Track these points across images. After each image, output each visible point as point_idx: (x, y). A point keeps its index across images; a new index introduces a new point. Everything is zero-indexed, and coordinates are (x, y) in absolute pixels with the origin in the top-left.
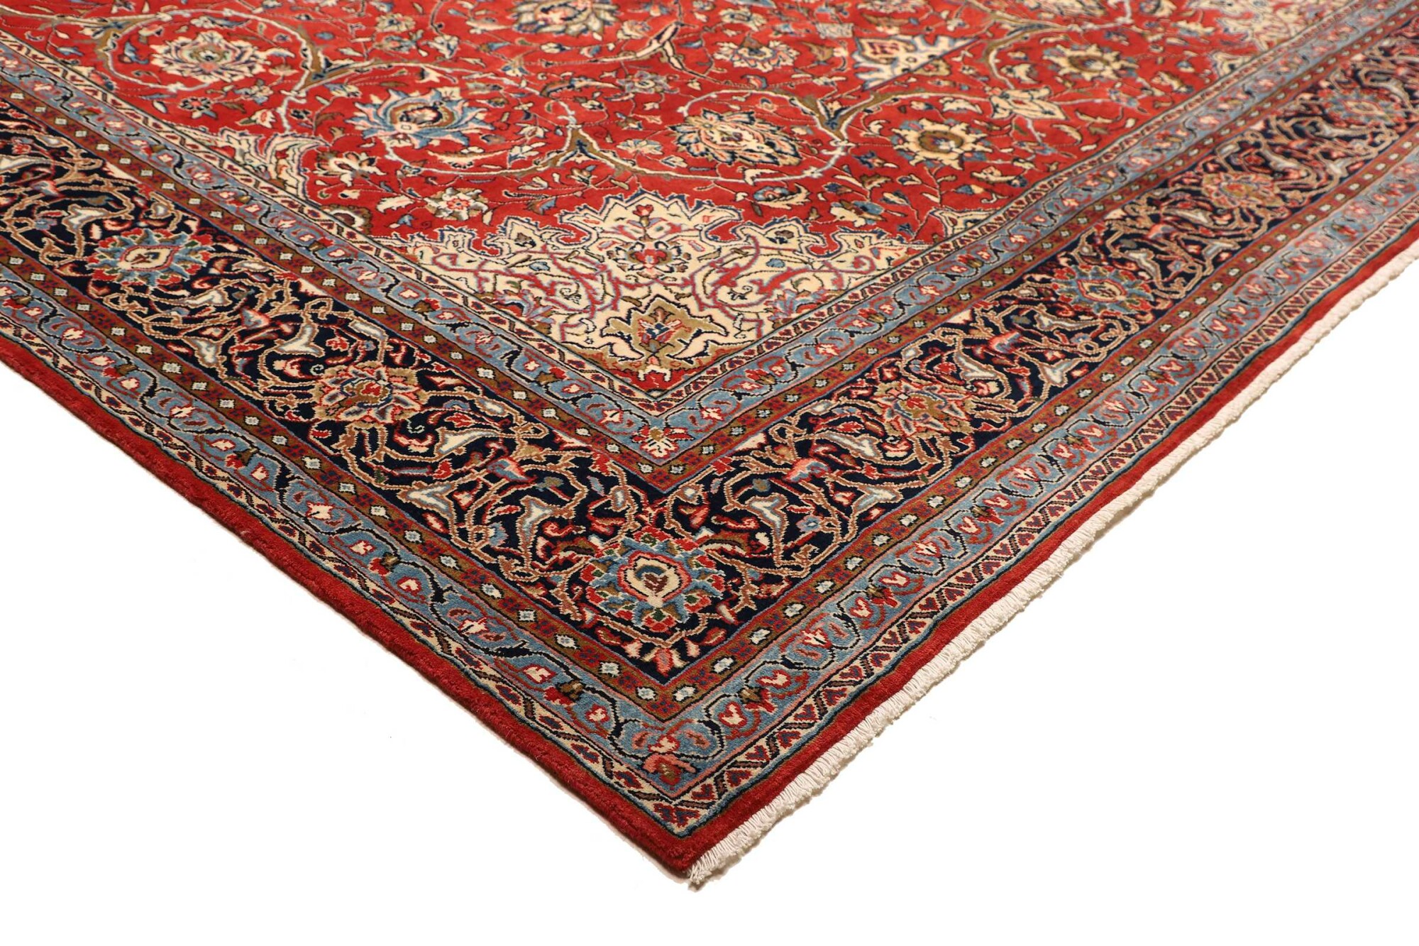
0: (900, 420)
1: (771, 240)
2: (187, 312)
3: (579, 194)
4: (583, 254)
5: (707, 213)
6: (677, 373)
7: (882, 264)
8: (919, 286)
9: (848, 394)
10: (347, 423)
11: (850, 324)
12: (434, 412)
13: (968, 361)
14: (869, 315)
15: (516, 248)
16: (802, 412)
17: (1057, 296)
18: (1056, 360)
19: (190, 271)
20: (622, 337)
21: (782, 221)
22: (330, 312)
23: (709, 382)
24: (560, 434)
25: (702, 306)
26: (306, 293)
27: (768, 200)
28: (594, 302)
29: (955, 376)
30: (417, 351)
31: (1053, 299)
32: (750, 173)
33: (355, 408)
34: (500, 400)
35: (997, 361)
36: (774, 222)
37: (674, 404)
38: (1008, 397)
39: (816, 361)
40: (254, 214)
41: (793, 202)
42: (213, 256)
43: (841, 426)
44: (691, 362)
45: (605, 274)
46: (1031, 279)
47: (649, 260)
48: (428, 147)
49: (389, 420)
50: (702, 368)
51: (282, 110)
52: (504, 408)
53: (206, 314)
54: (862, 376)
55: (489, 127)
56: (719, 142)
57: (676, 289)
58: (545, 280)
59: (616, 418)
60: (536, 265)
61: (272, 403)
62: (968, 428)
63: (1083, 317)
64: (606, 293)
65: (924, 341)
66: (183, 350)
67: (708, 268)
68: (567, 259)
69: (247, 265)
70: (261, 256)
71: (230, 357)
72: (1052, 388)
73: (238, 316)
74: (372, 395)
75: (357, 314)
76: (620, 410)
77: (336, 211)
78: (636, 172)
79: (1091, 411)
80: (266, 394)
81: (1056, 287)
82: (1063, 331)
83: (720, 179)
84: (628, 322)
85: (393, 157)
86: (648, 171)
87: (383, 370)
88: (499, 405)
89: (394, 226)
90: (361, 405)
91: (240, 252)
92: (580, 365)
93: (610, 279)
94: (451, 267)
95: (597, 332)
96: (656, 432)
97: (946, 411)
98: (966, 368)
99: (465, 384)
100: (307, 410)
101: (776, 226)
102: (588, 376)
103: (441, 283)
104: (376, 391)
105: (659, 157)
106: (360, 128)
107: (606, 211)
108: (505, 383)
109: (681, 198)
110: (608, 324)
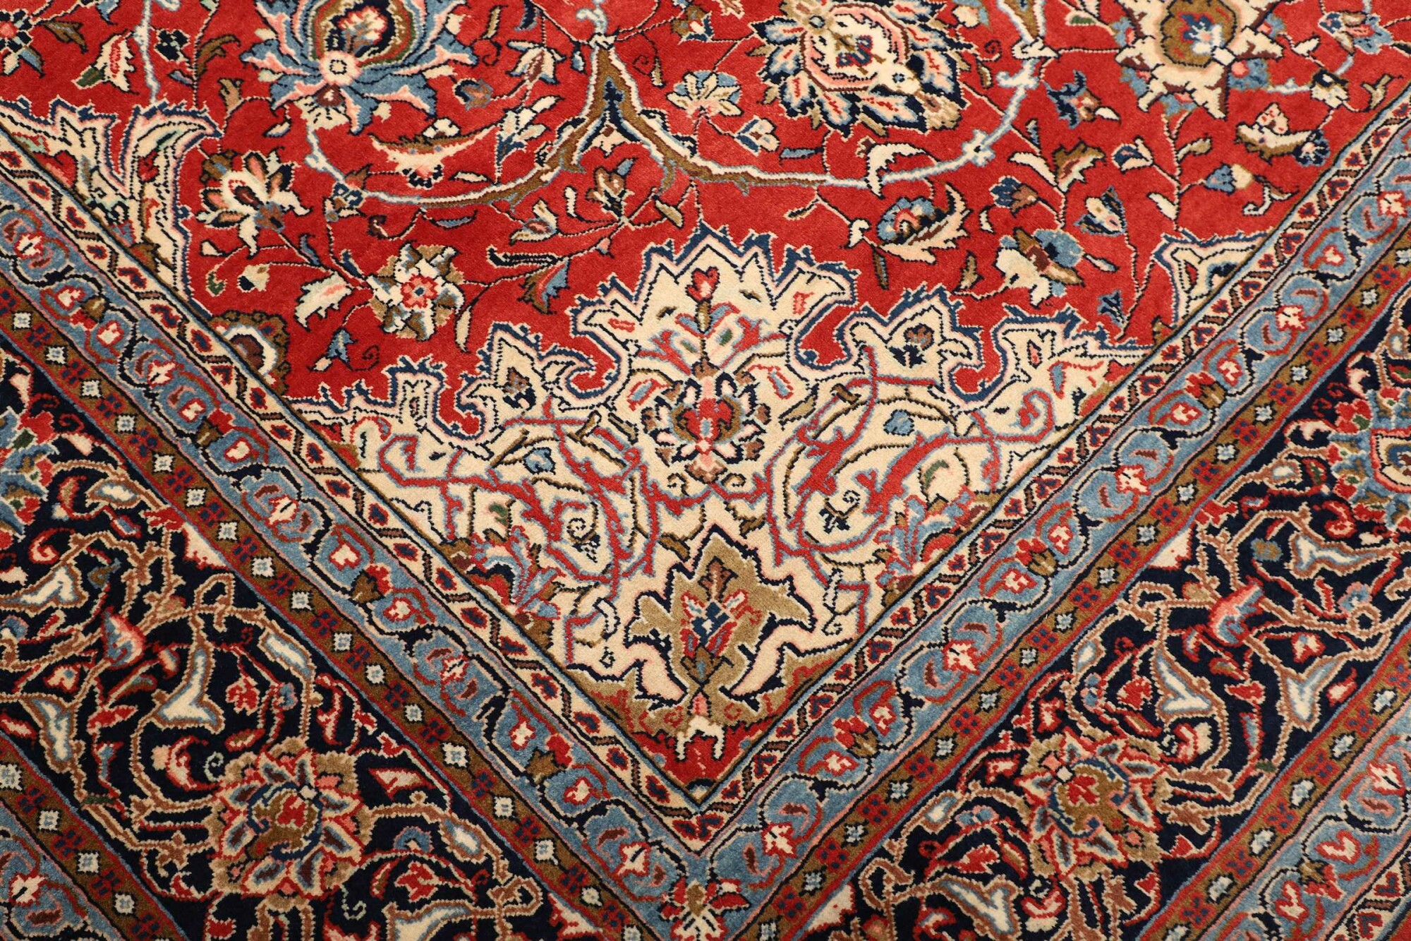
0: (1055, 838)
1: (898, 355)
2: (23, 626)
3: (604, 245)
4: (605, 424)
5: (800, 285)
6: (735, 731)
7: (1064, 412)
8: (1117, 469)
9: (980, 774)
10: (258, 898)
11: (1000, 585)
12: (382, 862)
13: (1173, 671)
14: (1033, 554)
15: (507, 412)
16: (910, 828)
17: (1331, 481)
18: (1310, 658)
19: (23, 515)
20: (656, 644)
21: (918, 299)
22: (231, 610)
23: (779, 755)
24: (559, 905)
25: (781, 550)
26: (195, 561)
27: (900, 239)
28: (620, 553)
29: (1147, 713)
30: (357, 707)
31: (1325, 489)
32: (880, 155)
33: (268, 862)
34: (475, 820)
35: (1217, 667)
36: (906, 305)
37: (726, 816)
38: (1222, 765)
39: (942, 689)
40: (111, 347)
41: (938, 241)
42: (57, 468)
43: (965, 860)
44: (755, 705)
45: (637, 475)
46: (1298, 437)
47: (706, 427)
48: (372, 126)
49: (316, 891)
50: (770, 722)
51: (142, 34)
52: (482, 842)
53: (51, 631)
54: (1006, 725)
55: (466, 58)
56: (834, 69)
57: (742, 507)
58: (546, 496)
59: (638, 865)
60: (534, 458)
61: (152, 855)
62: (1153, 853)
63: (1367, 538)
64: (637, 528)
65: (1111, 619)
66: (23, 730)
67: (795, 446)
68: (578, 437)
69: (107, 490)
70: (128, 466)
71: (89, 739)
72: (1296, 733)
73: (98, 633)
74: (292, 825)
75: (270, 614)
76: (647, 845)
77: (234, 331)
78: (696, 172)
79: (1346, 794)
80: (144, 834)
81: (1334, 455)
82: (1328, 576)
83: (830, 180)
84: (667, 605)
85: (318, 161)
86: (716, 169)
87: (307, 757)
88: (475, 834)
89: (322, 364)
90: (277, 855)
91: (97, 455)
92: (591, 723)
93: (644, 491)
94: (408, 475)
95: (620, 635)
96: (696, 893)
97: (1126, 809)
98: (1169, 689)
99: (426, 786)
100: (199, 871)
101: (908, 313)
102: (602, 752)
103: (393, 522)
104: (298, 814)
105: (734, 122)
106: (266, 77)
107: (645, 291)
108: (484, 776)
109: (762, 242)
110: (637, 611)
